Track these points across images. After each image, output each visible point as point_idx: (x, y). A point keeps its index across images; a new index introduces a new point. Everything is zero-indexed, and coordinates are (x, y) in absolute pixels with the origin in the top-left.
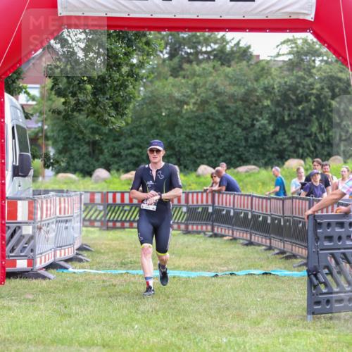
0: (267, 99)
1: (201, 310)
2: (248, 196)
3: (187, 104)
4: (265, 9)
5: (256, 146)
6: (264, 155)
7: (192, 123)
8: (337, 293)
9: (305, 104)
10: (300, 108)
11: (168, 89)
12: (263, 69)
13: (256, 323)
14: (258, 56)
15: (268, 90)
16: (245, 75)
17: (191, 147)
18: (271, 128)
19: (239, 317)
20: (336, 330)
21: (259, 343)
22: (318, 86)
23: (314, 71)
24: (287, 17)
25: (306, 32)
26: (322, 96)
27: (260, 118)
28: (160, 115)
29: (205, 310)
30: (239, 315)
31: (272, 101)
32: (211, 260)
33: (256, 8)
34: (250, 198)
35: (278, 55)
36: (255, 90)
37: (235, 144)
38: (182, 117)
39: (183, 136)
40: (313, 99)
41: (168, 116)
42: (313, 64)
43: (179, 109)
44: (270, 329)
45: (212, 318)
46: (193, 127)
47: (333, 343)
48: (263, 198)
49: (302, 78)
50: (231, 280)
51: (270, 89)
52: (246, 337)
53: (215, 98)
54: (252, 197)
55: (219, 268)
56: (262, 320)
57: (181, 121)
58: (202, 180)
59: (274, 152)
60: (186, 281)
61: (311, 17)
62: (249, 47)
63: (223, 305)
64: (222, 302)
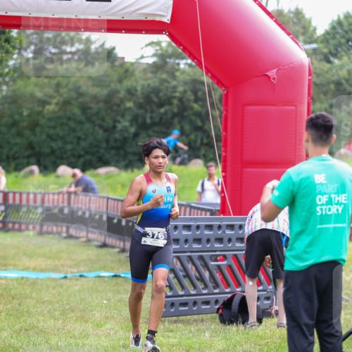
0: (129, 100)
1: (45, 312)
2: (104, 197)
3: (49, 104)
4: (121, 10)
5: (117, 148)
6: (125, 157)
7: (52, 124)
8: (182, 296)
9: (167, 107)
10: (162, 110)
11: (30, 89)
12: (127, 71)
13: (99, 326)
14: (123, 58)
15: (131, 92)
16: (108, 76)
17: (52, 148)
18: (132, 130)
19: (83, 319)
20: (179, 333)
21: (99, 346)
22: (181, 89)
23: (178, 74)
24: (143, 18)
25: (162, 34)
26: (185, 100)
27: (122, 120)
28: (21, 114)
29: (49, 312)
30: (83, 317)
31: (135, 102)
32: (62, 262)
33: (112, 9)
34: (105, 200)
35: (142, 57)
36: (118, 92)
37: (96, 146)
38: (44, 117)
39: (44, 137)
40: (175, 102)
41: (29, 115)
42: (177, 67)
43: (40, 109)
44: (112, 332)
45: (55, 319)
46: (54, 128)
47: (173, 346)
48: (118, 200)
49: (166, 81)
50: (79, 282)
51: (133, 91)
52: (87, 339)
53: (77, 99)
54: (108, 198)
55: (69, 270)
56: (105, 323)
57: (43, 121)
58: (61, 181)
59: (134, 154)
60: (34, 283)
61: (167, 19)
62: (114, 49)
63: (68, 307)
64: (67, 304)
